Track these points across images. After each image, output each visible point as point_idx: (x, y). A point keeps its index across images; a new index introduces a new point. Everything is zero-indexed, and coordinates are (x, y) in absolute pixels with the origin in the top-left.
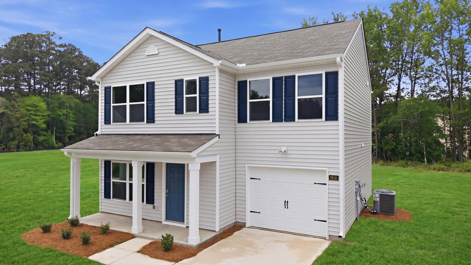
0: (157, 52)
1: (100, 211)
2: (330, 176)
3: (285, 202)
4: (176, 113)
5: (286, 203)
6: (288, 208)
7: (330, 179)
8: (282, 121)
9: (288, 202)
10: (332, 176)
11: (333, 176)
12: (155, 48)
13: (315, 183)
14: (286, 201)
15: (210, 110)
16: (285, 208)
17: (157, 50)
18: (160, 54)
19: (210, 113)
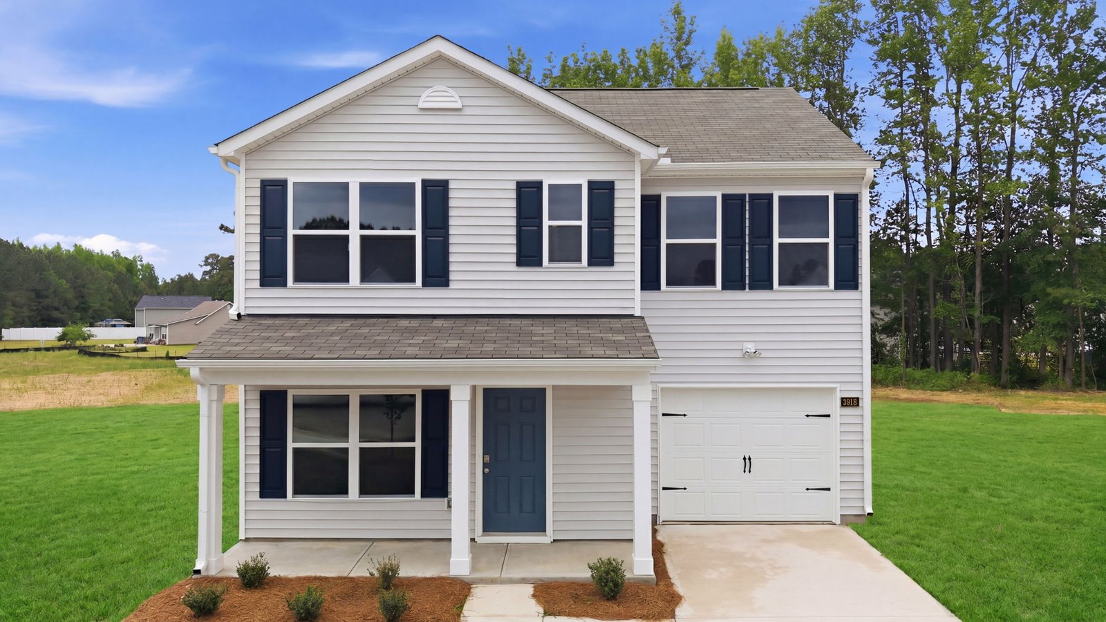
0: (459, 105)
1: (242, 536)
2: (842, 399)
3: (745, 459)
4: (519, 263)
5: (747, 460)
6: (750, 471)
7: (842, 405)
8: (744, 289)
9: (750, 459)
10: (846, 398)
11: (850, 398)
12: (453, 93)
13: (808, 416)
14: (747, 458)
15: (616, 259)
16: (745, 471)
17: (457, 98)
18: (467, 111)
19: (616, 268)
